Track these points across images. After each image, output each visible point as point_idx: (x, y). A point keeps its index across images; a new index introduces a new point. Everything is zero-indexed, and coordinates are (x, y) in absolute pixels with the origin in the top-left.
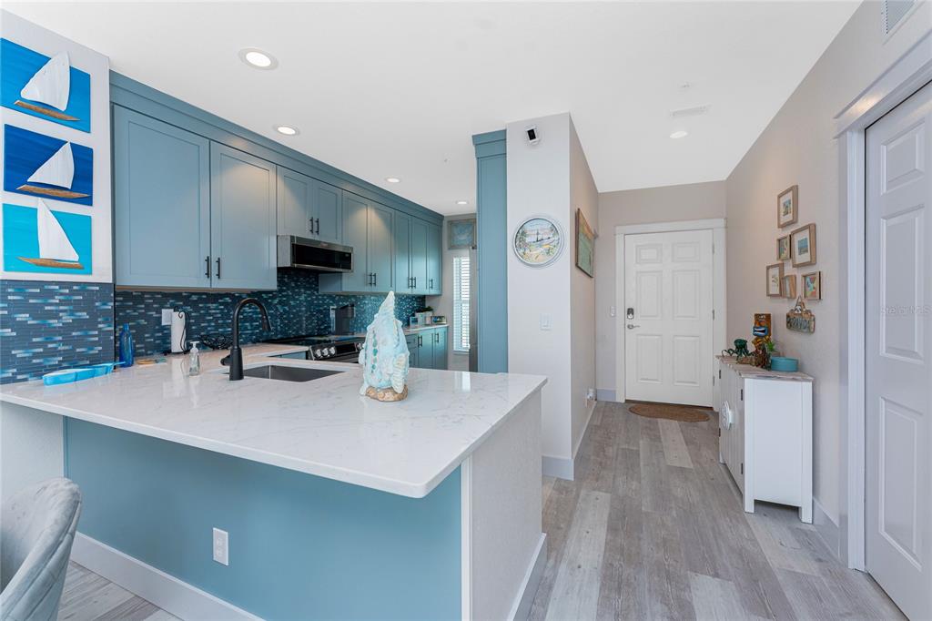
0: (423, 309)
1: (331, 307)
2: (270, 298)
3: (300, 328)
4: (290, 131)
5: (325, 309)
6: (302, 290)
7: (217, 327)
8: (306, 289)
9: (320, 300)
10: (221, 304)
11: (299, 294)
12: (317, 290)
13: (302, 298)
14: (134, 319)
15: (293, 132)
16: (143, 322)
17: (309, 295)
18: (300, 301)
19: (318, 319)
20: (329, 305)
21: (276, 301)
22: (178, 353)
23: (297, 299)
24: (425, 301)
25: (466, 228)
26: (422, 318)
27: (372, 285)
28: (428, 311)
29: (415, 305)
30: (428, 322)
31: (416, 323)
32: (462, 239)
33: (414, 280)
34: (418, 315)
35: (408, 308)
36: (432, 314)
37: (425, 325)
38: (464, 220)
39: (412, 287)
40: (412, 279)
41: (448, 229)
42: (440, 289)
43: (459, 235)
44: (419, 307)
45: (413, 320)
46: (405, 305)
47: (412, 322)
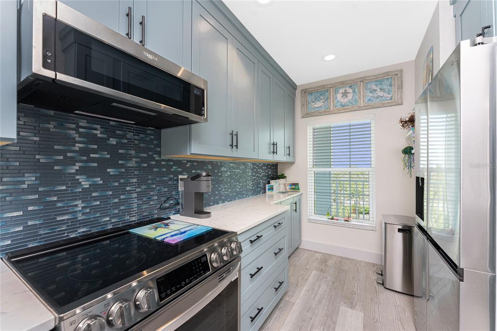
0: (277, 177)
1: (180, 177)
3: (128, 211)
5: (171, 179)
6: (133, 152)
8: (139, 150)
9: (163, 166)
11: (127, 157)
12: (159, 153)
13: (132, 164)
17: (144, 160)
18: (128, 169)
19: (160, 195)
20: (177, 173)
21: (72, 170)
23: (122, 166)
24: (277, 168)
25: (322, 95)
26: (277, 185)
27: (232, 147)
28: (282, 178)
29: (270, 173)
30: (282, 189)
31: (272, 191)
32: (316, 106)
33: (275, 146)
34: (273, 183)
35: (264, 176)
36: (285, 181)
37: (280, 192)
38: (320, 86)
39: (274, 152)
40: (273, 144)
41: (302, 98)
42: (294, 156)
43: (314, 102)
44: (273, 175)
45: (269, 188)
46: (262, 173)
47: (268, 189)
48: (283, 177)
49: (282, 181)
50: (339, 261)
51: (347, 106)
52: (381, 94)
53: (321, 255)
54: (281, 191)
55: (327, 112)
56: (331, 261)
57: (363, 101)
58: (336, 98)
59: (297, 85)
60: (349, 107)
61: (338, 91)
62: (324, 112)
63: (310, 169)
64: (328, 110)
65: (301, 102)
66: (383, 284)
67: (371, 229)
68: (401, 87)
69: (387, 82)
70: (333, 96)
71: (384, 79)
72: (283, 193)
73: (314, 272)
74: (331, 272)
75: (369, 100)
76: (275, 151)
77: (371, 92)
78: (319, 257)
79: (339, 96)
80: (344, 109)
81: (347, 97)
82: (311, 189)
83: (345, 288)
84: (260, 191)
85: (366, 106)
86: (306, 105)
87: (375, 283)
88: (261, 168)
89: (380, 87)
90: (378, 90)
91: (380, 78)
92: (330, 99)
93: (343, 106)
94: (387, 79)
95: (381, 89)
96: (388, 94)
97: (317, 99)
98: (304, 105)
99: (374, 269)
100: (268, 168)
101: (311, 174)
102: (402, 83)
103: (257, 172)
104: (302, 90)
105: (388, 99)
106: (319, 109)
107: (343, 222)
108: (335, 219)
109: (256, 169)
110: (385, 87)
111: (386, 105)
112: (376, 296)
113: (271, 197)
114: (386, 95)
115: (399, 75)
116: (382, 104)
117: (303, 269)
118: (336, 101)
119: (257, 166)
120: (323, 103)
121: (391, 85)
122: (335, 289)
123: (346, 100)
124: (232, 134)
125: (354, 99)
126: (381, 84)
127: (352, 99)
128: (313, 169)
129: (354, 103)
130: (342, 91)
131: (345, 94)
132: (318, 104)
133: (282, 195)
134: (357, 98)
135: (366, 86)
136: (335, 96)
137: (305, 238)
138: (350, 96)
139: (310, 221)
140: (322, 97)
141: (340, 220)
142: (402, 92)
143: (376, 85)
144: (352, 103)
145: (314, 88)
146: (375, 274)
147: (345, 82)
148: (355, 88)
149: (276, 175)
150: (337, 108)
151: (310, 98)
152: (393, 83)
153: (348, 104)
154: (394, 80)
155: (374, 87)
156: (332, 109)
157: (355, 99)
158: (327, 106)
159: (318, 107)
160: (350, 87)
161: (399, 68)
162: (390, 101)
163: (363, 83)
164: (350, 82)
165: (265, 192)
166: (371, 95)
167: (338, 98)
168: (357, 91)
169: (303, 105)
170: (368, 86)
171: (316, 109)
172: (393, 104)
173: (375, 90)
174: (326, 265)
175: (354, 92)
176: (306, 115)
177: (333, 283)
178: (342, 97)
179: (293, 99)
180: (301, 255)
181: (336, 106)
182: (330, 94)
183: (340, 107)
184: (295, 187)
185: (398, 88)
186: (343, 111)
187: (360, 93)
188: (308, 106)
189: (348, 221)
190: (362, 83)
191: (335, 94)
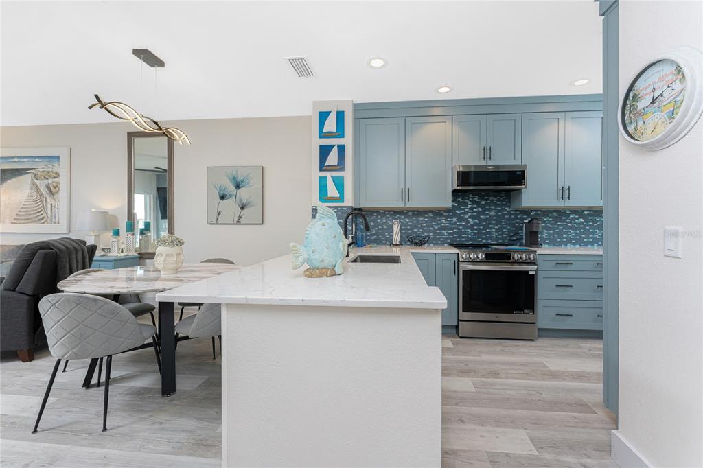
1: (524, 221)
2: (462, 213)
4: (446, 89)
6: (493, 207)
7: (424, 231)
8: (496, 205)
9: (511, 214)
10: (426, 217)
11: (490, 210)
12: (509, 206)
13: (493, 213)
14: (381, 225)
15: (449, 89)
16: (385, 227)
17: (499, 211)
18: (491, 216)
21: (467, 216)
22: (397, 245)
23: (488, 214)
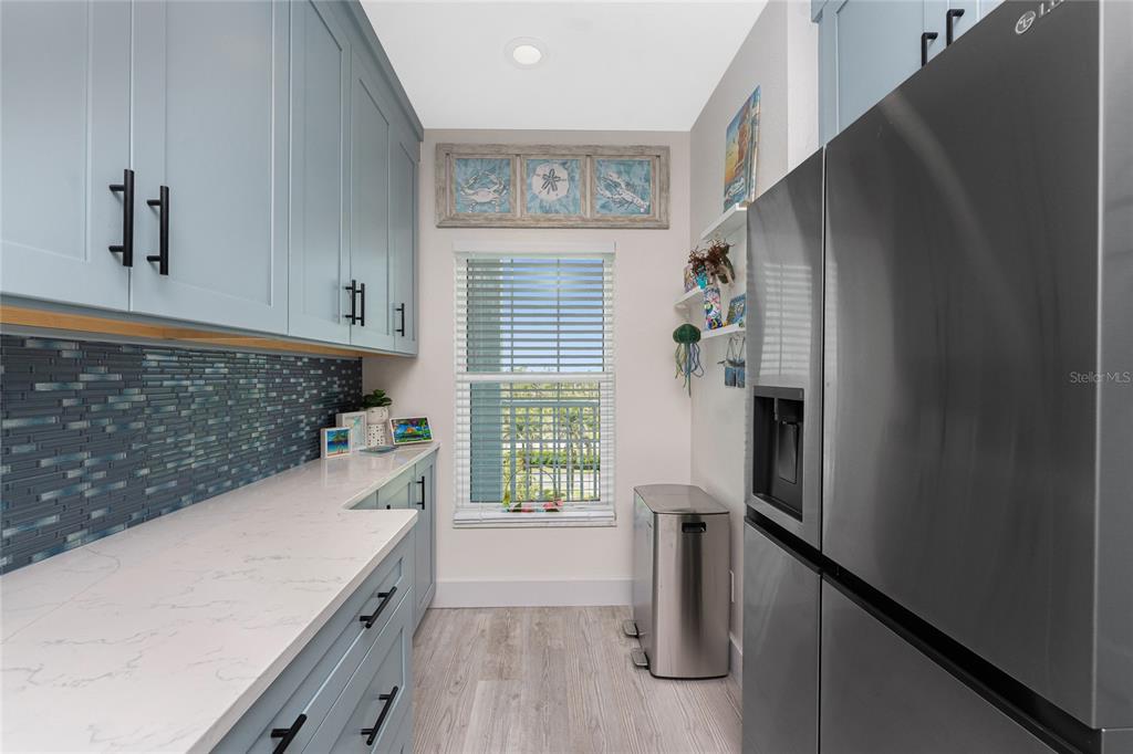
0: (359, 400)
24: (360, 374)
25: (493, 171)
26: (358, 427)
27: (128, 261)
28: (379, 405)
29: (336, 388)
30: (377, 439)
31: (341, 448)
32: (479, 199)
33: (358, 295)
34: (348, 421)
35: (316, 400)
36: (386, 414)
37: (370, 451)
38: (487, 146)
39: (353, 317)
40: (352, 288)
41: (438, 167)
42: (415, 338)
43: (471, 187)
44: (347, 394)
45: (331, 439)
46: (306, 390)
47: (329, 443)
48: (379, 400)
49: (377, 414)
50: (539, 624)
51: (557, 212)
52: (628, 196)
53: (490, 615)
54: (374, 444)
55: (505, 222)
56: (518, 631)
57: (592, 207)
58: (530, 185)
59: (424, 127)
60: (561, 216)
61: (534, 170)
62: (500, 219)
63: (460, 377)
64: (509, 216)
65: (437, 180)
66: (647, 668)
67: (605, 523)
68: (665, 188)
69: (639, 171)
70: (522, 179)
71: (635, 161)
72: (381, 451)
73: (481, 684)
74: (524, 668)
75: (603, 207)
76: (358, 314)
77: (608, 187)
78: (488, 624)
79: (537, 182)
80: (550, 220)
81: (555, 188)
82: (462, 432)
83: (570, 717)
84: (299, 453)
85: (597, 220)
86: (451, 191)
87: (630, 668)
88: (301, 372)
89: (627, 179)
90: (623, 186)
91: (627, 159)
92: (515, 185)
93: (547, 212)
94: (641, 163)
95: (628, 184)
96: (643, 199)
97: (479, 181)
98: (444, 189)
99: (618, 623)
100: (327, 373)
101: (463, 390)
102: (668, 178)
103: (285, 388)
104: (438, 147)
105: (642, 210)
106: (485, 208)
107: (545, 514)
108: (524, 511)
109: (280, 375)
110: (636, 182)
111: (638, 225)
112: (643, 713)
113: (342, 468)
114: (638, 201)
115: (663, 158)
116: (630, 220)
117: (449, 686)
118: (528, 196)
119: (285, 364)
120: (496, 195)
121: (647, 180)
122: (548, 733)
123: (553, 196)
124: (125, 190)
125: (571, 196)
126: (628, 173)
127: (567, 197)
128: (466, 377)
129: (572, 209)
130: (543, 170)
131: (550, 181)
132: (484, 195)
133: (375, 460)
134: (578, 195)
135: (597, 170)
136: (528, 181)
137: (444, 577)
138: (563, 187)
139: (460, 525)
140: (493, 177)
141: (537, 511)
142: (667, 199)
143: (619, 173)
144: (565, 206)
145: (473, 147)
146: (622, 636)
147: (552, 151)
148: (572, 171)
149: (358, 396)
150: (532, 212)
151: (461, 174)
152: (652, 174)
153: (558, 207)
154: (654, 168)
155: (615, 177)
156: (519, 215)
157: (574, 199)
158: (507, 206)
159: (484, 204)
160: (564, 164)
161: (663, 143)
162: (646, 216)
163: (592, 161)
164: (564, 152)
165: (318, 456)
166: (608, 194)
167: (534, 187)
168: (577, 177)
169: (441, 191)
170: (603, 170)
171: (478, 207)
172: (651, 224)
173: (617, 185)
174: (510, 649)
175: (572, 179)
176: (449, 222)
177: (537, 709)
178: (544, 187)
179: (413, 163)
180: (435, 635)
181: (528, 209)
182: (515, 172)
183: (539, 213)
184: (415, 430)
185: (661, 190)
186: (546, 225)
187: (585, 184)
188: (456, 195)
189: (555, 510)
190: (588, 159)
191: (528, 175)
